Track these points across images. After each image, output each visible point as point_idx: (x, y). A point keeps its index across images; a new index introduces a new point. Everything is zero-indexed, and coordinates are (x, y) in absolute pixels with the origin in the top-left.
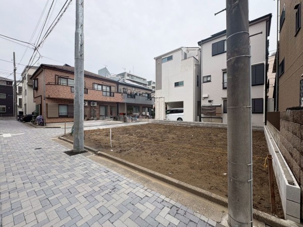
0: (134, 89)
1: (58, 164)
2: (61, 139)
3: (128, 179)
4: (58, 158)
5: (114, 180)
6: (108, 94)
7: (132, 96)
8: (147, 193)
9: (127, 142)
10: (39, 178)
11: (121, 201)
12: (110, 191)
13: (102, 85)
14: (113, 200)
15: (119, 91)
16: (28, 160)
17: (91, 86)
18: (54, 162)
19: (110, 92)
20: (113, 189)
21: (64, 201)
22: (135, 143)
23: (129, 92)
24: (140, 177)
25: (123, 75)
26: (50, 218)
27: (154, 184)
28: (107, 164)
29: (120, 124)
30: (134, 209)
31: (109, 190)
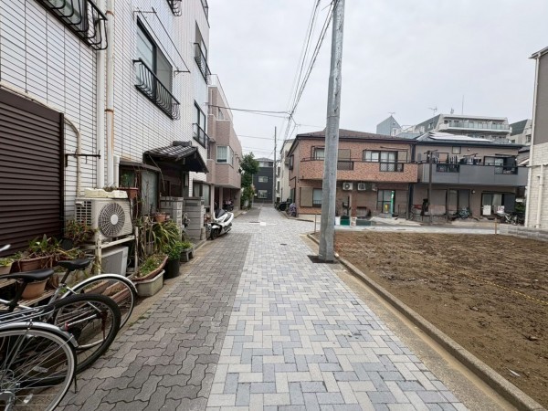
0: (456, 150)
1: (297, 269)
2: (309, 237)
3: (390, 333)
4: (299, 261)
5: (364, 322)
6: (391, 167)
7: (452, 167)
8: (421, 378)
9: (417, 266)
10: (276, 278)
11: (363, 359)
12: (351, 334)
13: (380, 152)
14: (350, 351)
15: (416, 159)
16: (272, 255)
17: (361, 156)
18: (294, 264)
19: (396, 164)
20: (356, 334)
21: (290, 316)
22: (434, 272)
23: (442, 158)
24: (419, 342)
25: (432, 123)
26: (273, 327)
27: (449, 372)
28: (360, 292)
29: (412, 228)
30: (381, 386)
31: (349, 331)
